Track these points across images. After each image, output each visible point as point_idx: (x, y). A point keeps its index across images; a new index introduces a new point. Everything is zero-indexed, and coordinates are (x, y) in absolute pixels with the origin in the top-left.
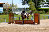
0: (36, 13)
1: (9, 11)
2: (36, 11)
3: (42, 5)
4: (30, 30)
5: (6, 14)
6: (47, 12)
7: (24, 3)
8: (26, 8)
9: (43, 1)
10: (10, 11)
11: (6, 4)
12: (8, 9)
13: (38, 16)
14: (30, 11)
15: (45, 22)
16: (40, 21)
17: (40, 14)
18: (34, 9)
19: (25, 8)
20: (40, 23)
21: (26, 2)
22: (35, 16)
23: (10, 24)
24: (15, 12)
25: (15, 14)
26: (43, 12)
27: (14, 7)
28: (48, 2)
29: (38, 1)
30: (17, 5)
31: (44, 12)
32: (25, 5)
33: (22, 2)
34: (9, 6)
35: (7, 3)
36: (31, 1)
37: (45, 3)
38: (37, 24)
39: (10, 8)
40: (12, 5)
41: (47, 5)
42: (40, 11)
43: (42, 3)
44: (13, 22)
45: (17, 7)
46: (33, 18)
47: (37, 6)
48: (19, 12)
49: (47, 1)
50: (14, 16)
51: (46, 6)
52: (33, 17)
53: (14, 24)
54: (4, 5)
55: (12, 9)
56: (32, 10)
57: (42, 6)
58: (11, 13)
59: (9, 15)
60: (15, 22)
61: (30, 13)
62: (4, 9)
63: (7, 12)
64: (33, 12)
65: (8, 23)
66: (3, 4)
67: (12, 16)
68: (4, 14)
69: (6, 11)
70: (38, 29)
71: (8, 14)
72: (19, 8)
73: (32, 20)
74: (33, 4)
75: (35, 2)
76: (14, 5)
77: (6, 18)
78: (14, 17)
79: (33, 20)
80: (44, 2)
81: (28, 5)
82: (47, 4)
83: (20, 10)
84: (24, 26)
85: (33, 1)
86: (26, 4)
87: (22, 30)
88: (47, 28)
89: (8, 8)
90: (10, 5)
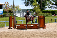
0: (41, 15)
1: (9, 13)
2: (41, 13)
3: (48, 6)
4: (34, 36)
5: (6, 17)
6: (54, 15)
7: (27, 4)
8: (30, 10)
9: (49, 1)
10: (11, 13)
11: (7, 5)
12: (9, 11)
13: (43, 19)
14: (34, 13)
15: (51, 27)
16: (46, 25)
17: (46, 17)
18: (39, 10)
19: (28, 9)
20: (46, 28)
21: (30, 3)
22: (40, 19)
23: (11, 28)
24: (17, 15)
25: (17, 17)
26: (49, 14)
27: (16, 9)
28: (55, 2)
29: (44, 1)
30: (19, 7)
31: (51, 14)
32: (28, 6)
33: (25, 3)
34: (10, 7)
35: (7, 3)
36: (35, 1)
37: (51, 4)
38: (42, 28)
39: (11, 9)
40: (13, 6)
41: (54, 6)
42: (45, 13)
43: (48, 3)
44: (14, 26)
45: (19, 9)
46: (38, 22)
47: (42, 7)
48: (21, 15)
49: (53, 1)
50: (16, 19)
51: (52, 7)
52: (38, 20)
53: (15, 28)
54: (4, 6)
55: (14, 11)
56: (36, 12)
57: (49, 8)
58: (12, 15)
59: (10, 19)
60: (16, 26)
61: (34, 15)
62: (4, 11)
63: (8, 15)
64: (38, 14)
65: (9, 28)
66: (2, 4)
67: (13, 19)
68: (4, 17)
69: (6, 13)
70: (43, 35)
71: (9, 17)
72: (21, 10)
73: (36, 24)
74: (38, 5)
75: (40, 3)
76: (16, 6)
77: (6, 21)
78: (16, 21)
79: (38, 23)
80: (51, 2)
81: (32, 6)
82: (53, 4)
83: (23, 13)
84: (27, 31)
85: (37, 2)
86: (30, 5)
87: (24, 35)
88: (54, 34)
89: (8, 9)
90: (11, 5)
